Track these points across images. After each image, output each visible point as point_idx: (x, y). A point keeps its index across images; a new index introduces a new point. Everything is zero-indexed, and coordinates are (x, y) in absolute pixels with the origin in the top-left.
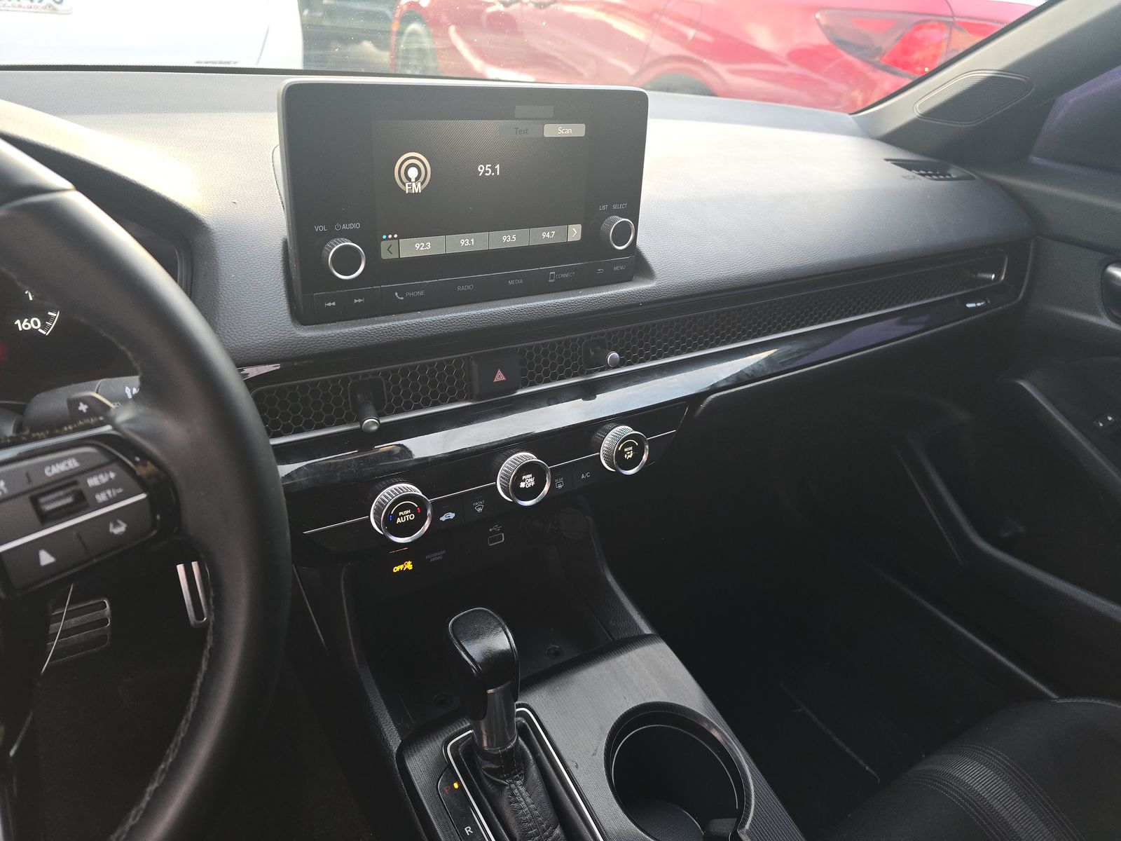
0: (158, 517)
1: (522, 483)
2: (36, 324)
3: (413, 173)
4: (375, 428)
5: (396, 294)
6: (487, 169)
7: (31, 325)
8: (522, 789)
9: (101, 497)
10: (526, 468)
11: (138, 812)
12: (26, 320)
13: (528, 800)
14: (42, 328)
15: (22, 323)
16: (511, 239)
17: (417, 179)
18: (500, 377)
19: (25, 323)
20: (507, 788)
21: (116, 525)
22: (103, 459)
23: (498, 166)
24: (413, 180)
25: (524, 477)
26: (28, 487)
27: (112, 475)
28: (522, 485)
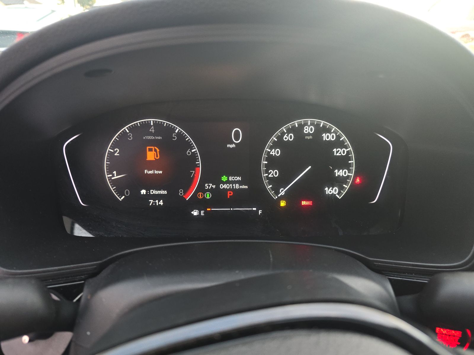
2: (336, 190)
7: (333, 192)
12: (331, 188)
14: (338, 194)
15: (328, 190)
19: (330, 190)
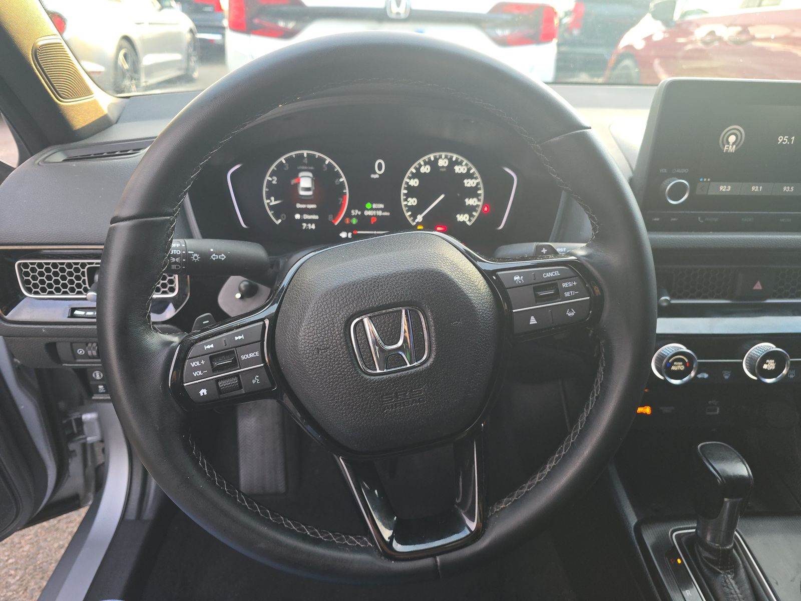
0: (591, 312)
1: (765, 365)
2: (466, 218)
3: (732, 139)
4: (665, 304)
5: (699, 218)
6: (784, 139)
7: (464, 219)
8: (733, 582)
9: (567, 294)
10: (769, 355)
11: (543, 475)
12: (462, 215)
13: (737, 591)
14: (468, 221)
15: (460, 217)
16: (790, 189)
17: (734, 143)
18: (758, 286)
20: (722, 575)
21: (571, 311)
22: (572, 274)
23: (793, 138)
24: (731, 143)
25: (768, 361)
26: (534, 281)
27: (575, 283)
28: (765, 367)
